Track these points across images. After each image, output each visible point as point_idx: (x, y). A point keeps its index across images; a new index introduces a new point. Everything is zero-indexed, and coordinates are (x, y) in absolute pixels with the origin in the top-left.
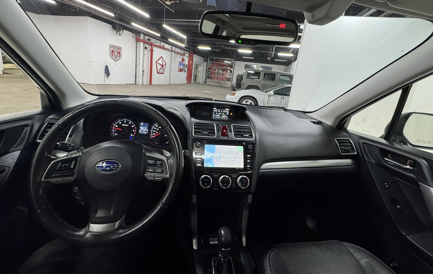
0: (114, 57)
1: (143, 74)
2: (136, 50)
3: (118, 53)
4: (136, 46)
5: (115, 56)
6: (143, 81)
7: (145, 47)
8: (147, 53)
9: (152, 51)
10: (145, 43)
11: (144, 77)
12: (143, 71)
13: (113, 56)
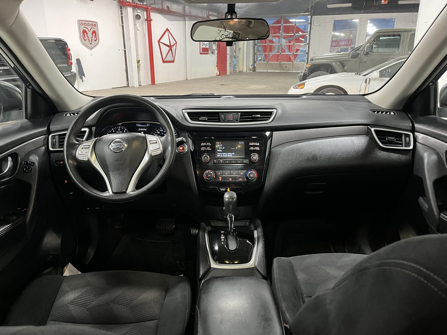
0: (87, 42)
1: (138, 67)
2: (123, 23)
3: (92, 34)
4: (120, 15)
5: (89, 40)
6: (139, 79)
7: (137, 15)
8: (142, 26)
9: (149, 20)
10: (135, 7)
11: (141, 71)
12: (138, 62)
13: (86, 40)
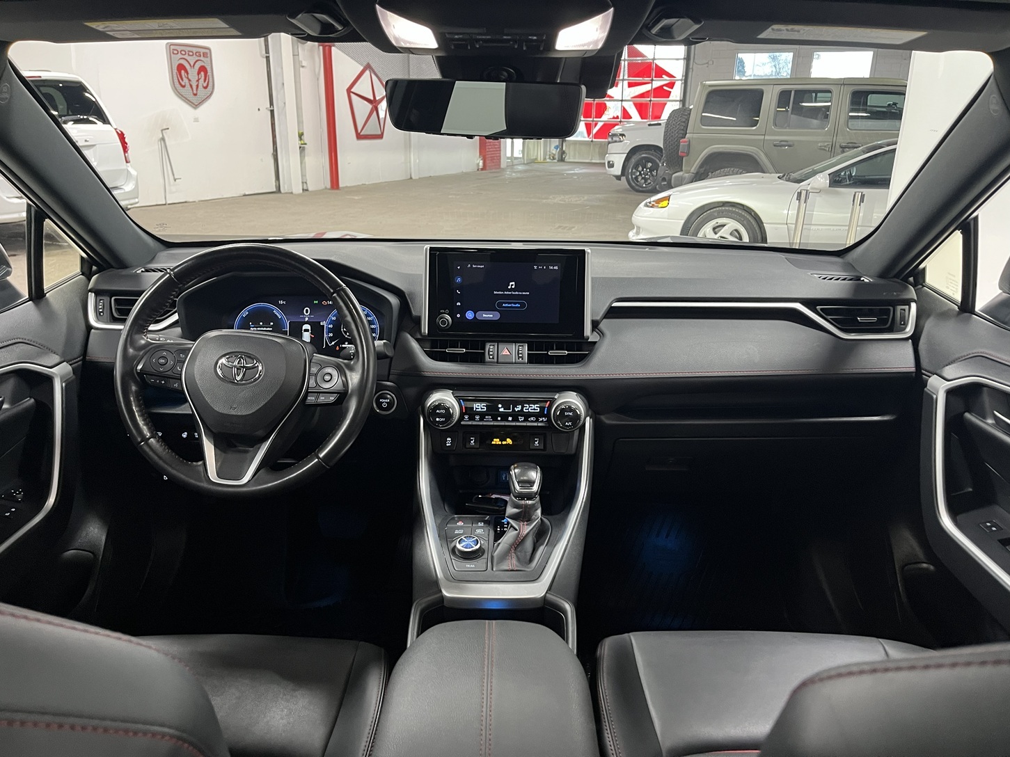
1: (302, 149)
2: (267, 52)
5: (191, 86)
6: (303, 175)
8: (311, 58)
11: (307, 159)
12: (301, 136)
13: (184, 87)
